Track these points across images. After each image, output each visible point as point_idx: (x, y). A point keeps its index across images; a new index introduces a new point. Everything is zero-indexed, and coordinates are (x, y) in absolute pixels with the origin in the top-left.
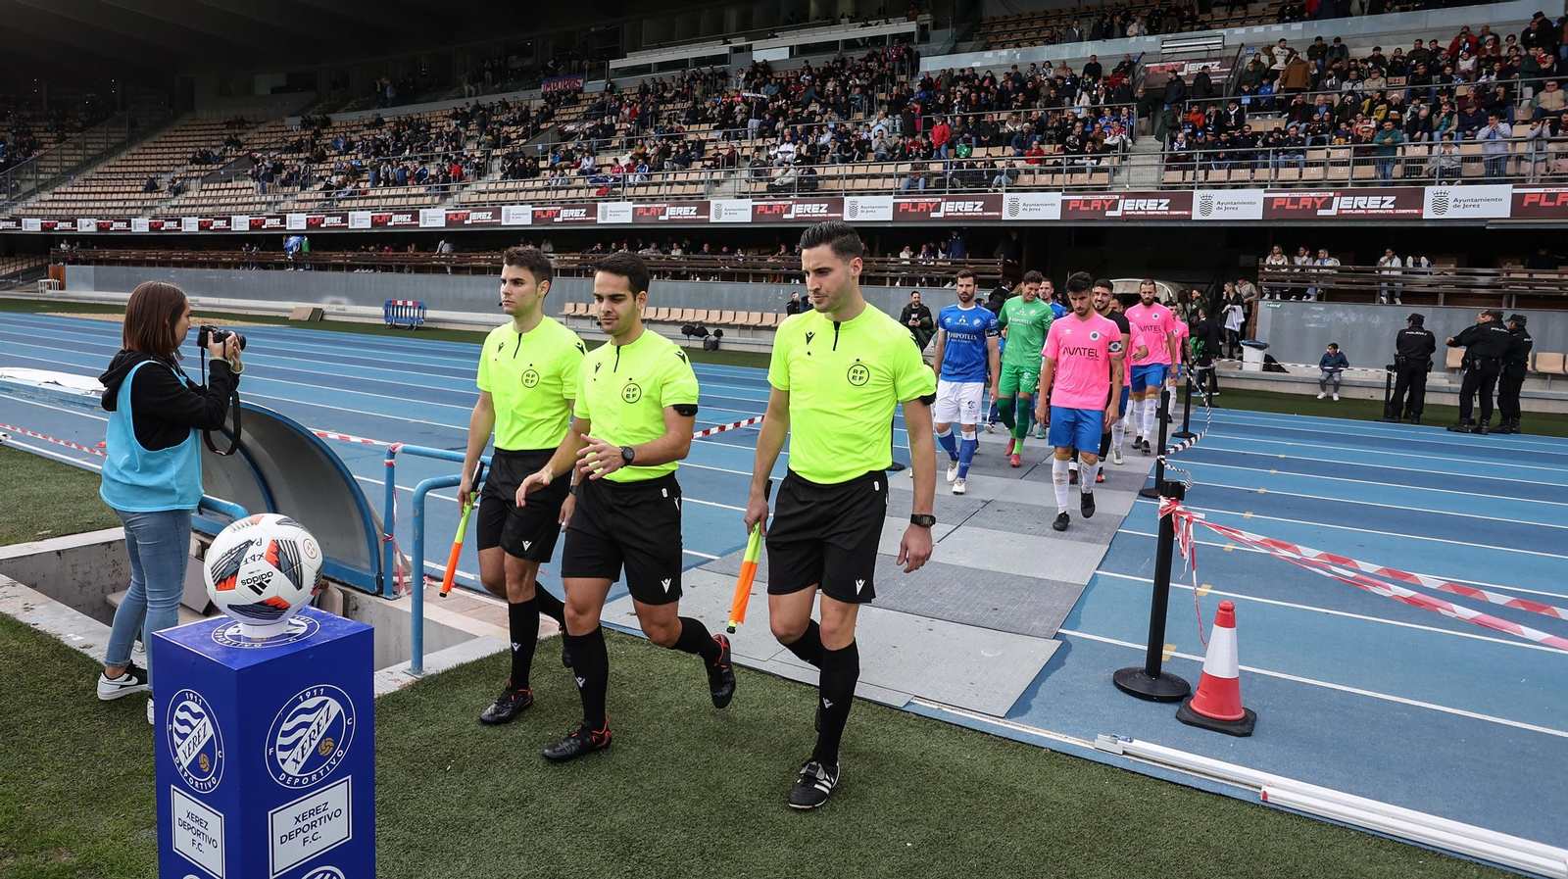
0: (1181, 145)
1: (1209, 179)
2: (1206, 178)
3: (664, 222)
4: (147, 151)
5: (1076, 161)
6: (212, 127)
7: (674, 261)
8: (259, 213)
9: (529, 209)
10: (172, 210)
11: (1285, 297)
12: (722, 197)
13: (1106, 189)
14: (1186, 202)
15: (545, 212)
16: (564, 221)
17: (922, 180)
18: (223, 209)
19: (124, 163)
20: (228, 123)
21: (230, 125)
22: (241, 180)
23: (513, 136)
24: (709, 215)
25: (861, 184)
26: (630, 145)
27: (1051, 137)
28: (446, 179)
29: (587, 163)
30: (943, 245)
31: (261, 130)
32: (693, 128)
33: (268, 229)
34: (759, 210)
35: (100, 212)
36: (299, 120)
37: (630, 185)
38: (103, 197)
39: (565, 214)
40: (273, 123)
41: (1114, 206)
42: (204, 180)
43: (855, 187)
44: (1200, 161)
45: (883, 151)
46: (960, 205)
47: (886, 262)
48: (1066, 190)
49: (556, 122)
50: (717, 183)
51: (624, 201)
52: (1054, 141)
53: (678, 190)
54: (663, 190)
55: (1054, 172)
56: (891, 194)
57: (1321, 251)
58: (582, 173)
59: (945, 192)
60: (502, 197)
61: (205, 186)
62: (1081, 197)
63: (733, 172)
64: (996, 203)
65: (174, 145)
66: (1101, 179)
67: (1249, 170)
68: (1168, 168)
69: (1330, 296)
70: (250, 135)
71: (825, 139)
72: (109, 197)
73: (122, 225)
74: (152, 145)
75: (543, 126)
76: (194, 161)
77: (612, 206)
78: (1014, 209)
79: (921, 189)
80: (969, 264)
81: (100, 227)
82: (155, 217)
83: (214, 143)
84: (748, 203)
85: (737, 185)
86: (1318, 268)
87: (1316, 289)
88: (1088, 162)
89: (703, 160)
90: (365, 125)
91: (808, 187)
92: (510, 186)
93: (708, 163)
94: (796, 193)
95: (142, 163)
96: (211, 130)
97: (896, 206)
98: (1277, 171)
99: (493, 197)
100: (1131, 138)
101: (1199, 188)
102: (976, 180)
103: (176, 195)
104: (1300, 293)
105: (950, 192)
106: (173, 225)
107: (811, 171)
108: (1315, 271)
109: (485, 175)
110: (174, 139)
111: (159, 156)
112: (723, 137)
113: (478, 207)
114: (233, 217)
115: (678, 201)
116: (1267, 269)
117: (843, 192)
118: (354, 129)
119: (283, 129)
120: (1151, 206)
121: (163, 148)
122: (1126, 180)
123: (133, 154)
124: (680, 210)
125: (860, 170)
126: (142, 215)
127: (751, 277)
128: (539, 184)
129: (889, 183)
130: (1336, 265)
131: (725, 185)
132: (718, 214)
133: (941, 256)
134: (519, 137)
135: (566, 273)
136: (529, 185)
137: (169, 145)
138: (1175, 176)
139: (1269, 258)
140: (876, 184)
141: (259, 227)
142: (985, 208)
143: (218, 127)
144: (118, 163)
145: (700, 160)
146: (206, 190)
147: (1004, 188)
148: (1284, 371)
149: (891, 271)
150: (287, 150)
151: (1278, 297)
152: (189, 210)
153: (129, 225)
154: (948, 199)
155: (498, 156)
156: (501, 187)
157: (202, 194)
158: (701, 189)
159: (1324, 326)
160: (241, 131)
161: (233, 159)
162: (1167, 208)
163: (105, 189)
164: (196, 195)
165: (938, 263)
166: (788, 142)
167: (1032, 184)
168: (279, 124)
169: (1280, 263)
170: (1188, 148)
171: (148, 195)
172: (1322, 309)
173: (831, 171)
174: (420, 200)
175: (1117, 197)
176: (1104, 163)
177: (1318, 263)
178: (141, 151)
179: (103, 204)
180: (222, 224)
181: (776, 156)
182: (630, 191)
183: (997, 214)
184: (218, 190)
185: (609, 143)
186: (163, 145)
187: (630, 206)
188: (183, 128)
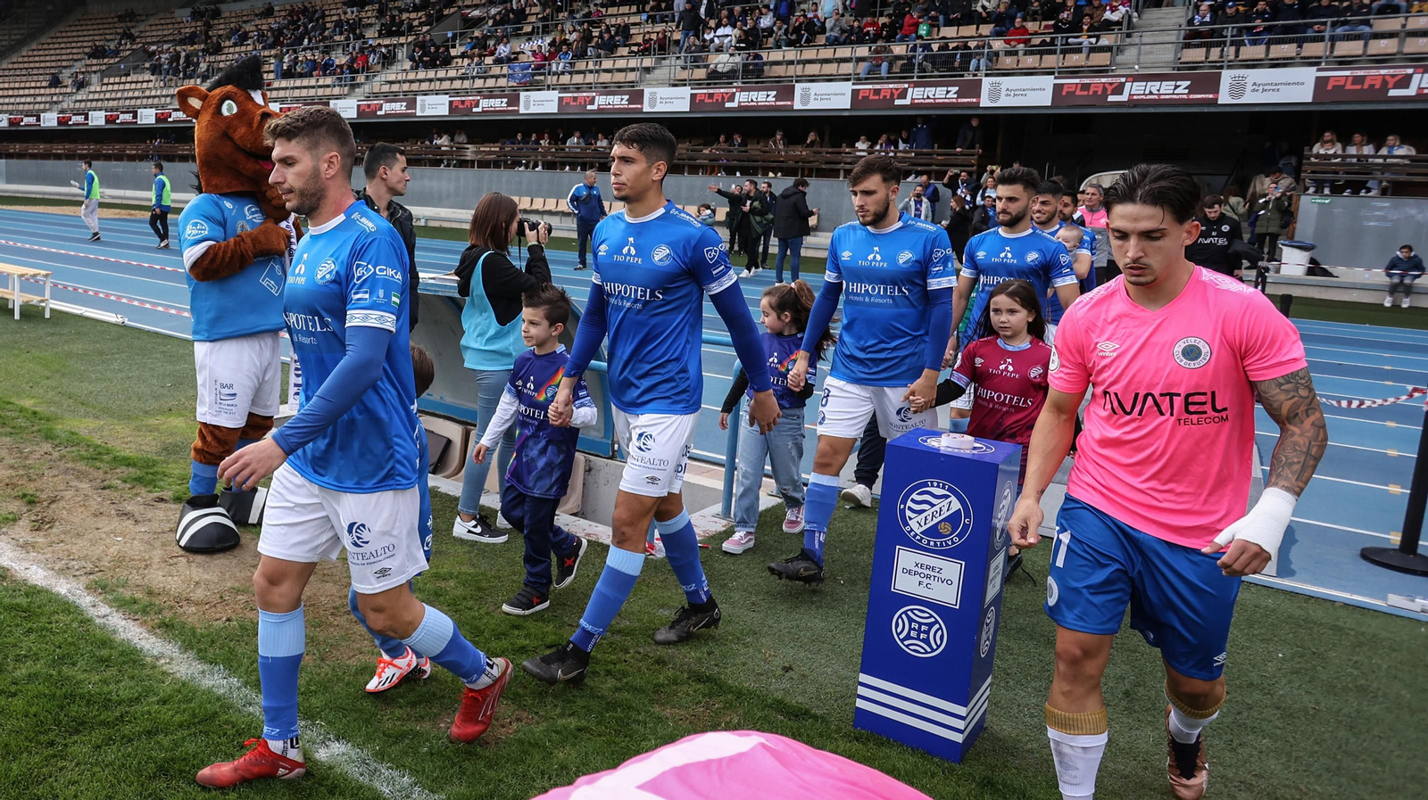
0: (1203, 18)
1: (1241, 57)
2: (1237, 56)
3: (592, 112)
4: (45, 46)
5: (1070, 40)
6: (104, 21)
7: (603, 153)
8: (163, 107)
9: (446, 99)
10: (77, 104)
11: (1337, 190)
12: (654, 86)
13: (1107, 71)
14: (1213, 83)
15: (463, 102)
16: (483, 112)
17: (885, 65)
18: (127, 103)
19: (26, 59)
20: (119, 17)
21: (121, 18)
22: (141, 73)
23: (416, 23)
24: (642, 104)
25: (813, 69)
26: (546, 30)
27: (1035, 12)
28: (353, 71)
29: (503, 50)
30: (904, 135)
31: (151, 22)
32: (612, 10)
33: (174, 122)
34: (698, 98)
35: (10, 107)
36: (188, 11)
37: (555, 74)
38: (11, 93)
39: (485, 104)
40: (162, 15)
41: (1119, 89)
42: (104, 74)
43: (806, 73)
44: (1232, 36)
45: (835, 33)
46: (930, 91)
47: (840, 153)
48: (1059, 73)
49: (459, 7)
50: (648, 70)
51: (548, 89)
52: (1039, 17)
53: (606, 77)
54: (590, 78)
55: (1041, 53)
56: (848, 80)
57: (1390, 138)
58: (499, 61)
59: (913, 77)
60: (415, 87)
61: (106, 81)
62: (1077, 81)
63: (664, 59)
64: (974, 89)
65: (70, 40)
66: (1101, 59)
67: (1295, 45)
68: (1187, 46)
69: (1397, 189)
70: (142, 28)
71: (766, 21)
72: (16, 92)
73: (32, 120)
74: (49, 41)
75: (446, 12)
76: (91, 56)
77: (535, 95)
78: (995, 94)
79: (884, 73)
80: (938, 155)
81: (11, 122)
82: (62, 112)
83: (108, 37)
84: (686, 92)
85: (673, 71)
86: (1385, 157)
87: (1381, 182)
88: (1086, 41)
89: (630, 46)
90: (256, 15)
91: (753, 74)
92: (421, 75)
93: (635, 49)
94: (740, 80)
95: (42, 58)
96: (104, 24)
97: (855, 93)
98: (1332, 47)
99: (406, 87)
100: (1136, 11)
101: (1229, 67)
102: (948, 64)
103: (78, 89)
104: (1357, 187)
105: (918, 77)
106: (80, 119)
107: (758, 57)
108: (1381, 161)
109: (391, 64)
110: (69, 34)
111: (58, 52)
112: (647, 21)
113: (392, 97)
114: (139, 111)
115: (606, 89)
116: (1313, 160)
117: (794, 79)
118: (245, 18)
119: (173, 21)
120: (1166, 89)
121: (60, 43)
122: (1134, 59)
123: (34, 50)
124: (610, 99)
125: (809, 54)
126: (50, 110)
127: (686, 168)
128: (452, 73)
129: (847, 68)
130: (1410, 153)
131: (657, 72)
132: (653, 102)
133: (902, 146)
134: (421, 24)
135: (484, 164)
136: (441, 74)
137: (65, 40)
138: (1196, 54)
139: (1318, 145)
140: (830, 69)
141: (165, 120)
142: (960, 94)
143: (110, 20)
144: (20, 60)
145: (625, 46)
146: (107, 84)
147: (984, 72)
148: (1330, 275)
149: (846, 163)
150: (182, 42)
151: (1327, 191)
152: (94, 104)
153: (38, 120)
154: (917, 85)
155: (402, 45)
156: (411, 76)
157: (104, 88)
158: (631, 76)
159: (1389, 225)
160: (133, 24)
161: (128, 53)
162: (1186, 91)
163: (12, 85)
164: (98, 89)
165: (898, 154)
166: (725, 26)
167: (1015, 66)
168: (168, 16)
169: (1331, 152)
170: (1213, 22)
171: (53, 90)
172: (1387, 205)
173: (776, 55)
174: (328, 91)
175: (1123, 80)
176: (1104, 41)
177: (1384, 151)
178: (40, 47)
179: (12, 100)
180: (128, 117)
181: (712, 41)
182: (551, 80)
183: (974, 100)
184: (119, 83)
185: (521, 29)
186: (60, 40)
187: (555, 95)
188: (77, 23)
